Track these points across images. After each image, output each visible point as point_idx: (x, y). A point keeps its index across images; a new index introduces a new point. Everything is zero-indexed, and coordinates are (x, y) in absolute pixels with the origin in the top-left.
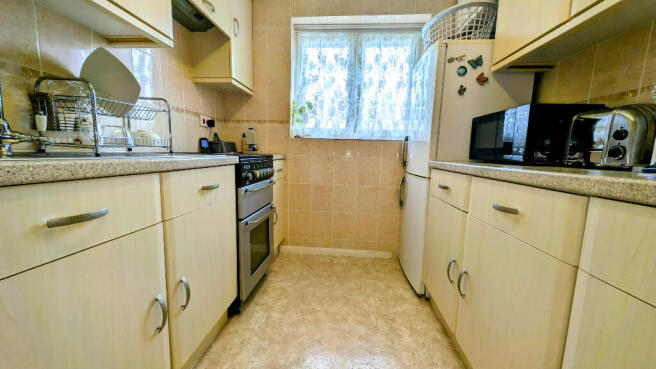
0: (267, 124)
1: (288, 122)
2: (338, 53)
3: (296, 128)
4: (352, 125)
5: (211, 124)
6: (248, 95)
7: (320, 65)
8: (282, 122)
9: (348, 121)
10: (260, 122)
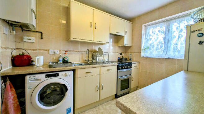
0: (135, 53)
1: (141, 53)
2: (160, 29)
3: (143, 54)
4: (165, 52)
5: (121, 54)
6: (131, 47)
7: (153, 35)
8: (139, 53)
9: (163, 52)
10: (133, 53)
